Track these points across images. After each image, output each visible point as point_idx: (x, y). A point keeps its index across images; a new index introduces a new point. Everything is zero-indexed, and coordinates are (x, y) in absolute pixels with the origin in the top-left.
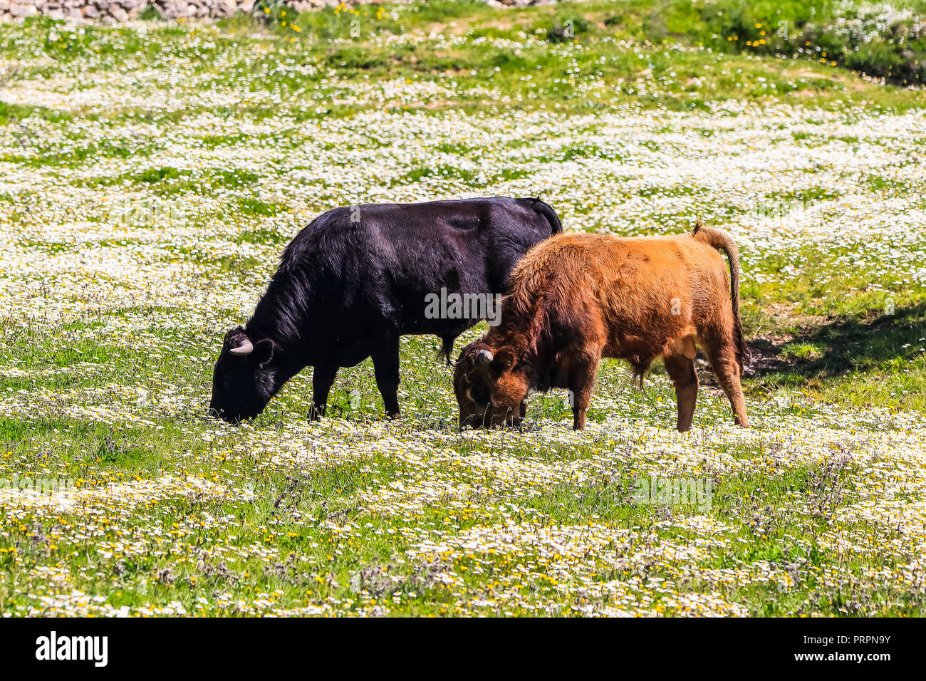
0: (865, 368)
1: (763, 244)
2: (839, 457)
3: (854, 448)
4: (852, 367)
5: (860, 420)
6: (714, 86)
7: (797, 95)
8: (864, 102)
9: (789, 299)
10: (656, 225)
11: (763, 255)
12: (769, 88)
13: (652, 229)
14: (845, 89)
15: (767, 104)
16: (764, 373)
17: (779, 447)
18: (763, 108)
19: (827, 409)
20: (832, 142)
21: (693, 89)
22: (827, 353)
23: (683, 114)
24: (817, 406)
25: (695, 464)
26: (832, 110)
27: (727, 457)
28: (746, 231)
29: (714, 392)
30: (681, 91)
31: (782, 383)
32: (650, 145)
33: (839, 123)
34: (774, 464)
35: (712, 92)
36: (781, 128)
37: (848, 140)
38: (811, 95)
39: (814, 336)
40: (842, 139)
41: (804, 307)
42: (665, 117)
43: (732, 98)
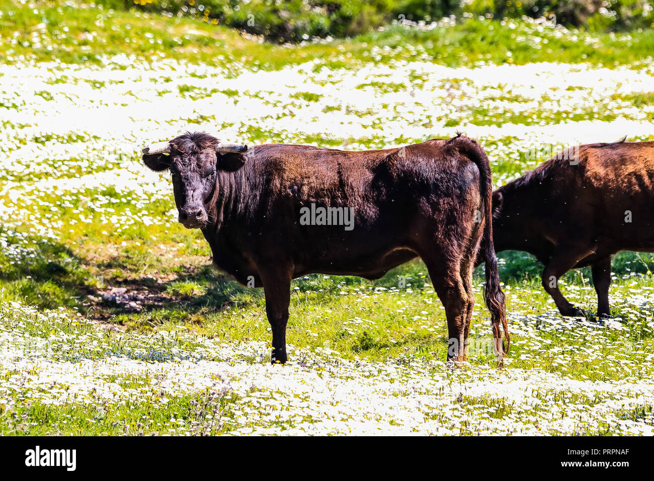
0: (244, 305)
1: (150, 189)
2: (220, 387)
3: (234, 379)
4: (231, 304)
5: (239, 353)
6: (104, 41)
7: (182, 50)
8: (244, 59)
9: (174, 240)
10: (50, 170)
11: (149, 199)
12: (156, 43)
13: (47, 173)
14: (226, 47)
15: (154, 58)
16: (150, 308)
17: (164, 377)
18: (150, 62)
19: (208, 343)
20: (213, 94)
21: (85, 43)
22: (209, 290)
23: (75, 66)
24: (200, 339)
25: (86, 393)
26: (214, 66)
27: (116, 387)
28: (135, 176)
29: (103, 326)
30: (73, 45)
31: (167, 318)
32: (45, 95)
33: (221, 76)
34: (159, 393)
35: (103, 46)
36: (167, 80)
37: (230, 93)
38: (195, 51)
39: (197, 275)
40: (224, 92)
41: (188, 247)
42: (59, 69)
43: (121, 51)
